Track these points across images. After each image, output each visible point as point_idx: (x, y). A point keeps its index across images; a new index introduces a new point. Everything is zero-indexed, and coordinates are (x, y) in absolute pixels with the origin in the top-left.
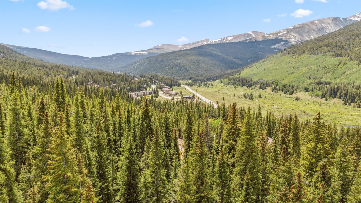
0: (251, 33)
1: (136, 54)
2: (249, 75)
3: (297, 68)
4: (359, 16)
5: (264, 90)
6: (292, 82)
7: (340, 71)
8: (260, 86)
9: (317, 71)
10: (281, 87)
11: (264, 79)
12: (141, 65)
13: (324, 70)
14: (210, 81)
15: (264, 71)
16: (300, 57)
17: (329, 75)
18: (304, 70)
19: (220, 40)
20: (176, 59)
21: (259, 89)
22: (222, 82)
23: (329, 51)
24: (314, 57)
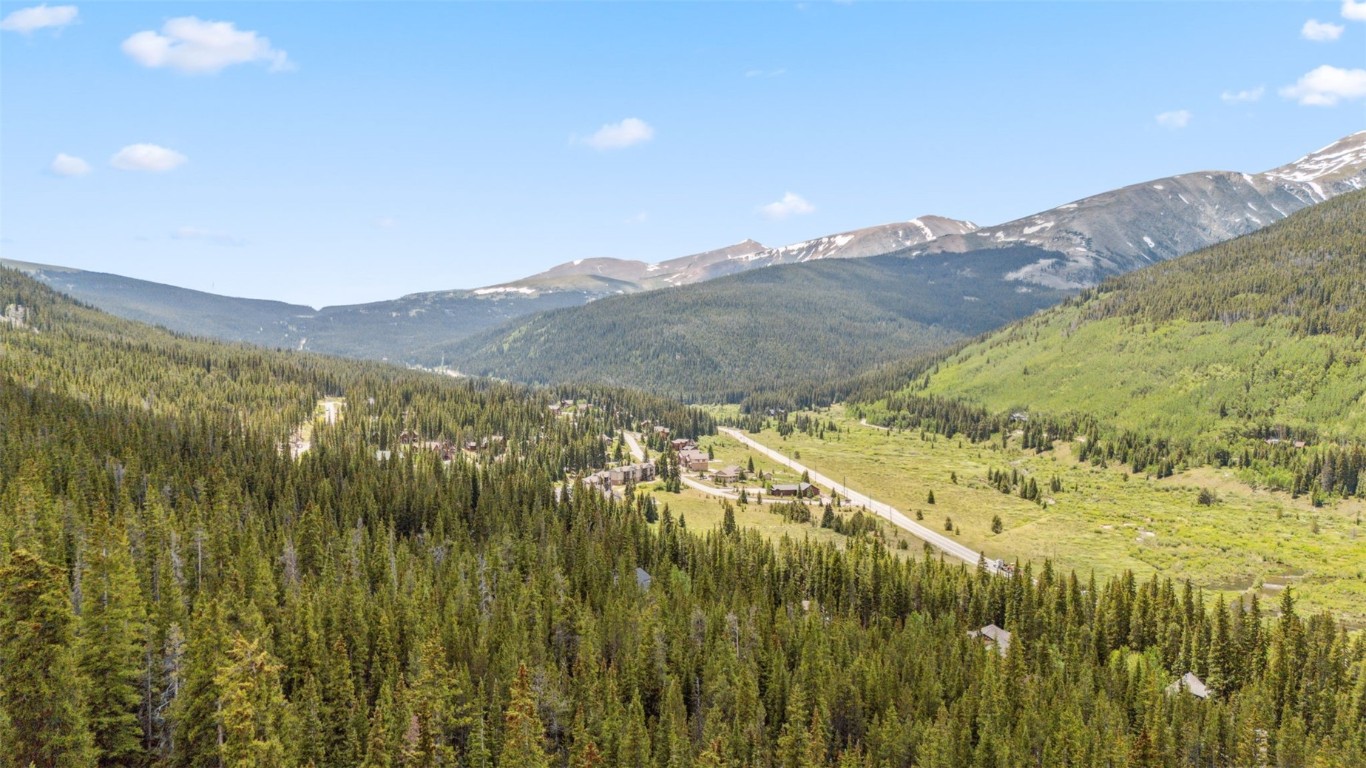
0: (920, 224)
1: (492, 295)
2: (967, 391)
3: (1162, 372)
4: (1307, 166)
5: (1046, 455)
6: (1154, 425)
8: (1026, 437)
9: (1248, 388)
10: (1116, 446)
11: (1033, 408)
12: (528, 339)
13: (1272, 384)
14: (810, 409)
15: (1026, 377)
17: (1299, 401)
18: (1193, 382)
19: (805, 245)
20: (666, 321)
21: (1020, 448)
22: (861, 416)
23: (1275, 310)
24: (1219, 334)
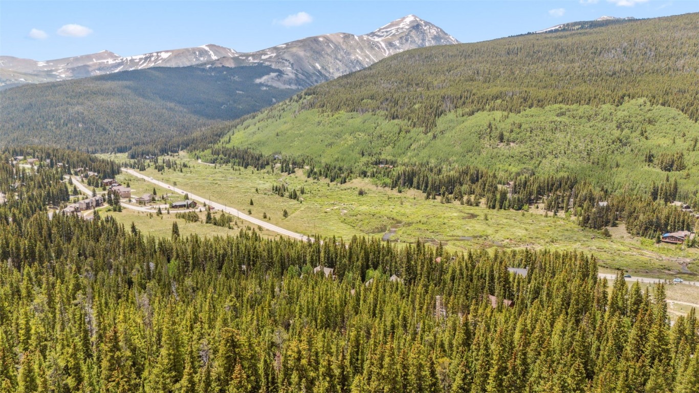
3: (338, 135)
6: (337, 160)
7: (404, 143)
9: (371, 143)
13: (380, 141)
15: (278, 138)
16: (336, 115)
17: (389, 148)
18: (350, 140)
24: (358, 118)
